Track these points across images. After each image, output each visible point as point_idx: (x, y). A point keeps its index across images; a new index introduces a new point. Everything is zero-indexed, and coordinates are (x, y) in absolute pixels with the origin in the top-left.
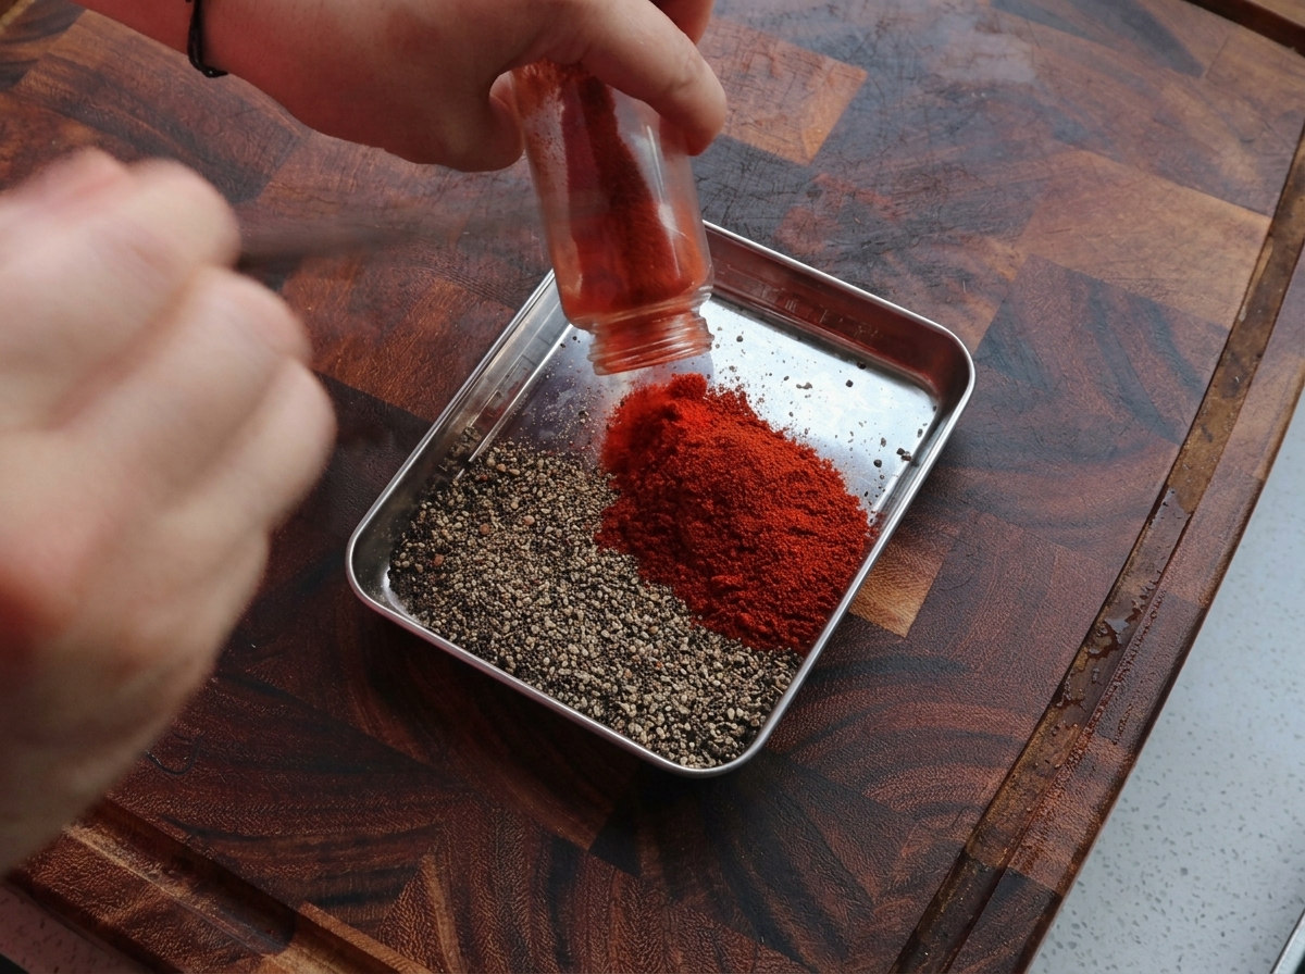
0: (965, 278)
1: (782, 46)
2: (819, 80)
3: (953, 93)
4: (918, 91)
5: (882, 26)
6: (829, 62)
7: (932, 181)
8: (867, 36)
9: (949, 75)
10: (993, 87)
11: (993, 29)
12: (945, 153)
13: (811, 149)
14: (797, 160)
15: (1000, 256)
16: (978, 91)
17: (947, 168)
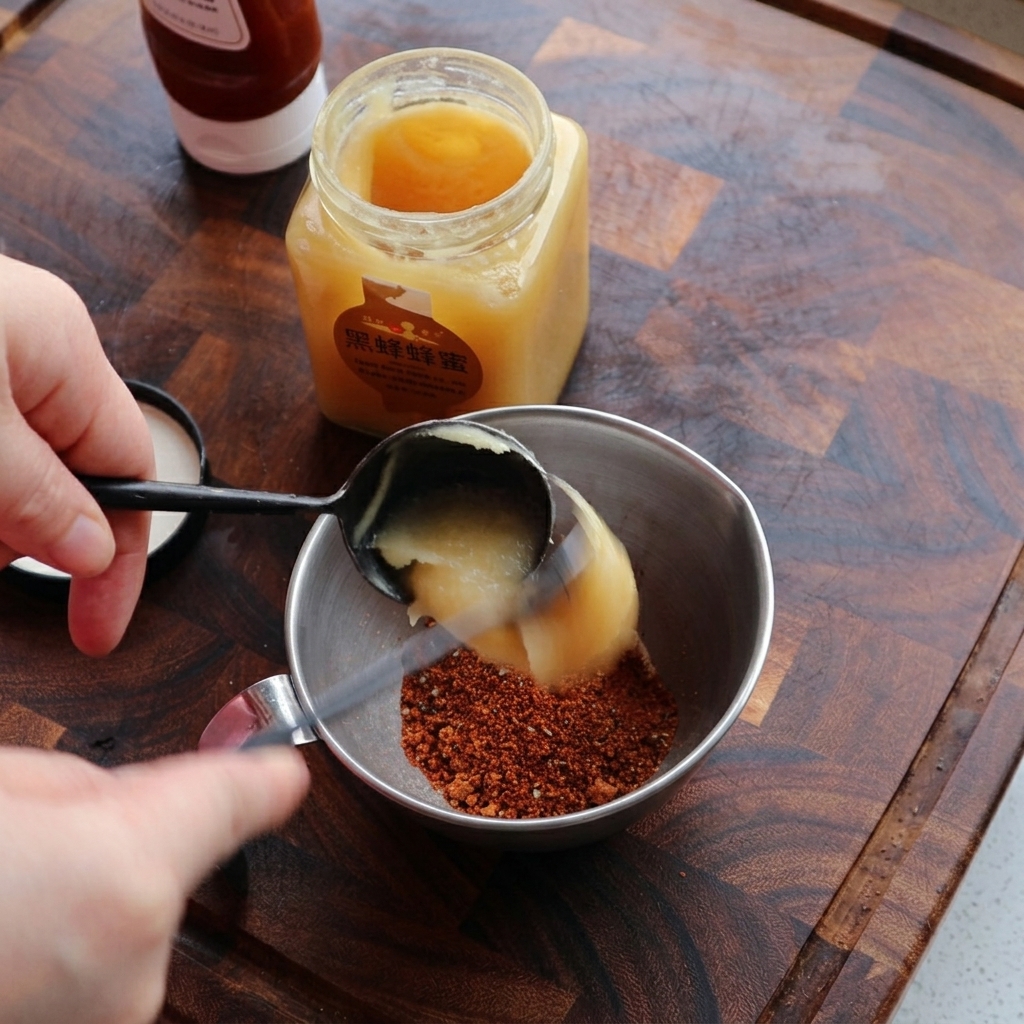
0: (817, 379)
1: (642, 156)
2: (676, 189)
3: (806, 201)
4: (772, 198)
5: (737, 137)
6: (687, 172)
7: (784, 285)
8: (723, 146)
9: (802, 185)
10: (842, 197)
11: (843, 139)
12: (799, 259)
13: (671, 254)
14: (655, 264)
15: (852, 358)
16: (830, 198)
17: (799, 274)
